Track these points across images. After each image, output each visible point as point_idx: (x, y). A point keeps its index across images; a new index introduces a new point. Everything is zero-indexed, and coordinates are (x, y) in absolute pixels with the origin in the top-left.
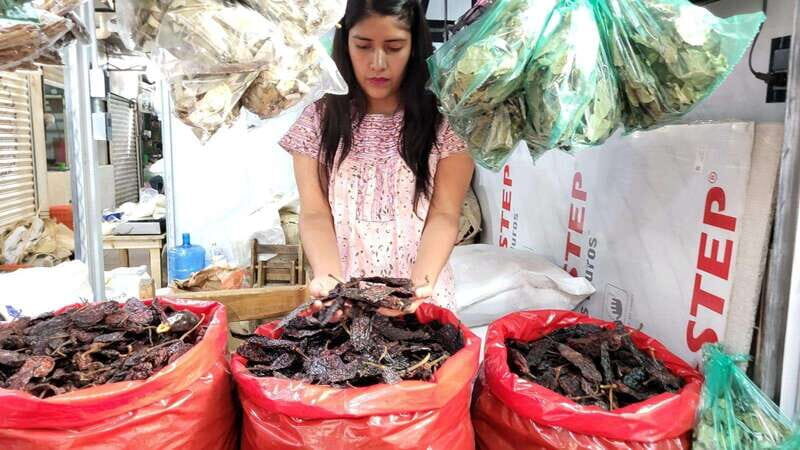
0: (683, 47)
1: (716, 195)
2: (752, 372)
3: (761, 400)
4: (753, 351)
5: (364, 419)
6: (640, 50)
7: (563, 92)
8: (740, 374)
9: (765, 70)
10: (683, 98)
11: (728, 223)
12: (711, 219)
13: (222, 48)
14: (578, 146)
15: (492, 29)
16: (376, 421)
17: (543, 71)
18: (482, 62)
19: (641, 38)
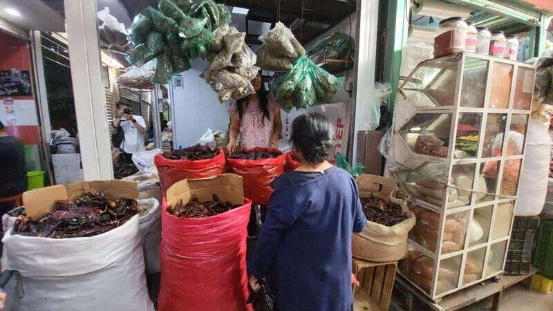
0: (329, 84)
1: (339, 120)
2: (347, 160)
3: (349, 165)
4: (347, 154)
5: (262, 166)
6: (320, 84)
7: (304, 93)
8: (345, 160)
9: (348, 90)
10: (330, 95)
11: (342, 126)
12: (338, 126)
13: (232, 82)
14: (307, 106)
15: (288, 79)
16: (265, 166)
17: (300, 88)
18: (286, 86)
19: (320, 81)
